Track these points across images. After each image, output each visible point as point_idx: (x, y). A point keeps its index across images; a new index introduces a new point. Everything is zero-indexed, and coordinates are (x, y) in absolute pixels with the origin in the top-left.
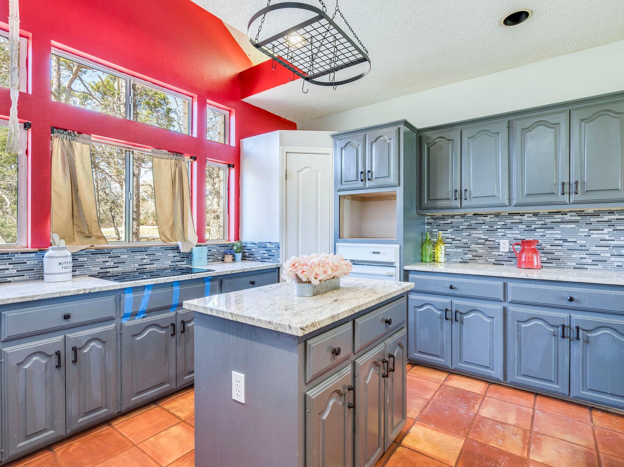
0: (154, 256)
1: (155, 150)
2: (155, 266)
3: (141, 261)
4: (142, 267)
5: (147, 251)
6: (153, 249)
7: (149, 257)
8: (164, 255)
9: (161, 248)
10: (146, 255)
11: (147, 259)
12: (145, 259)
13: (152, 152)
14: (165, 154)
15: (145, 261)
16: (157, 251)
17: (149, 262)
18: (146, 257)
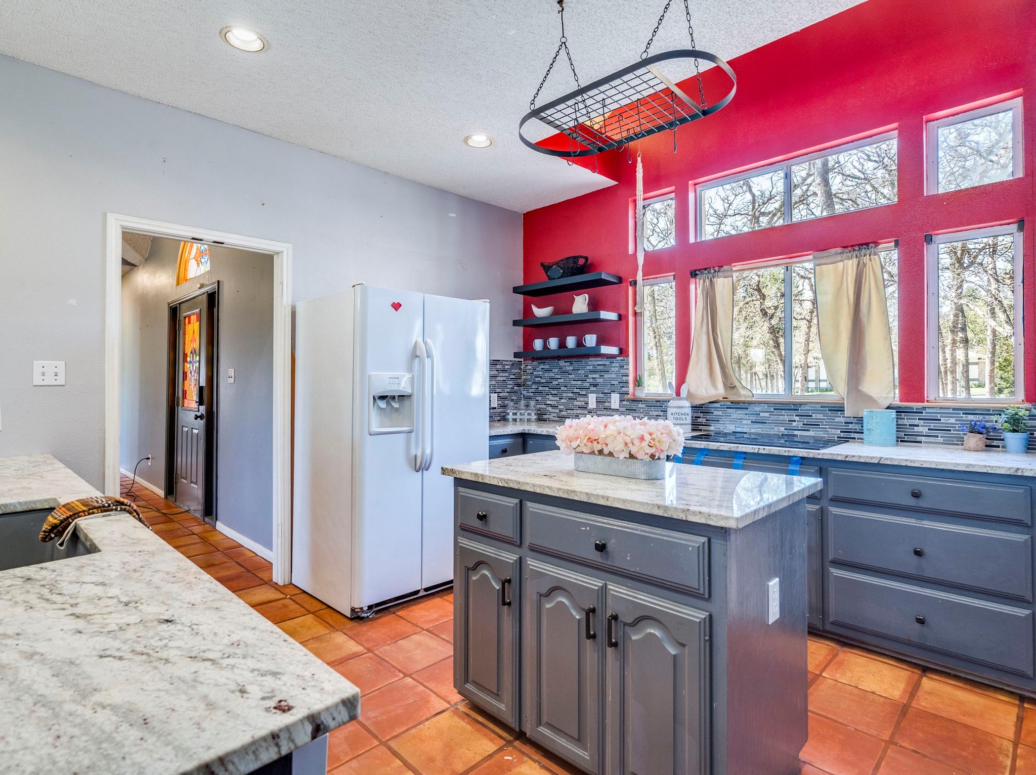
0: (809, 419)
1: (816, 254)
2: (811, 433)
3: (789, 424)
4: (791, 432)
5: (798, 410)
6: (808, 408)
7: (802, 419)
8: (827, 419)
9: (822, 407)
10: (796, 416)
11: (798, 421)
12: (795, 421)
13: (814, 258)
14: (836, 254)
15: (794, 424)
16: (816, 411)
17: (801, 427)
18: (797, 418)
